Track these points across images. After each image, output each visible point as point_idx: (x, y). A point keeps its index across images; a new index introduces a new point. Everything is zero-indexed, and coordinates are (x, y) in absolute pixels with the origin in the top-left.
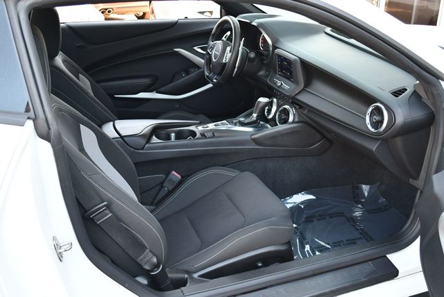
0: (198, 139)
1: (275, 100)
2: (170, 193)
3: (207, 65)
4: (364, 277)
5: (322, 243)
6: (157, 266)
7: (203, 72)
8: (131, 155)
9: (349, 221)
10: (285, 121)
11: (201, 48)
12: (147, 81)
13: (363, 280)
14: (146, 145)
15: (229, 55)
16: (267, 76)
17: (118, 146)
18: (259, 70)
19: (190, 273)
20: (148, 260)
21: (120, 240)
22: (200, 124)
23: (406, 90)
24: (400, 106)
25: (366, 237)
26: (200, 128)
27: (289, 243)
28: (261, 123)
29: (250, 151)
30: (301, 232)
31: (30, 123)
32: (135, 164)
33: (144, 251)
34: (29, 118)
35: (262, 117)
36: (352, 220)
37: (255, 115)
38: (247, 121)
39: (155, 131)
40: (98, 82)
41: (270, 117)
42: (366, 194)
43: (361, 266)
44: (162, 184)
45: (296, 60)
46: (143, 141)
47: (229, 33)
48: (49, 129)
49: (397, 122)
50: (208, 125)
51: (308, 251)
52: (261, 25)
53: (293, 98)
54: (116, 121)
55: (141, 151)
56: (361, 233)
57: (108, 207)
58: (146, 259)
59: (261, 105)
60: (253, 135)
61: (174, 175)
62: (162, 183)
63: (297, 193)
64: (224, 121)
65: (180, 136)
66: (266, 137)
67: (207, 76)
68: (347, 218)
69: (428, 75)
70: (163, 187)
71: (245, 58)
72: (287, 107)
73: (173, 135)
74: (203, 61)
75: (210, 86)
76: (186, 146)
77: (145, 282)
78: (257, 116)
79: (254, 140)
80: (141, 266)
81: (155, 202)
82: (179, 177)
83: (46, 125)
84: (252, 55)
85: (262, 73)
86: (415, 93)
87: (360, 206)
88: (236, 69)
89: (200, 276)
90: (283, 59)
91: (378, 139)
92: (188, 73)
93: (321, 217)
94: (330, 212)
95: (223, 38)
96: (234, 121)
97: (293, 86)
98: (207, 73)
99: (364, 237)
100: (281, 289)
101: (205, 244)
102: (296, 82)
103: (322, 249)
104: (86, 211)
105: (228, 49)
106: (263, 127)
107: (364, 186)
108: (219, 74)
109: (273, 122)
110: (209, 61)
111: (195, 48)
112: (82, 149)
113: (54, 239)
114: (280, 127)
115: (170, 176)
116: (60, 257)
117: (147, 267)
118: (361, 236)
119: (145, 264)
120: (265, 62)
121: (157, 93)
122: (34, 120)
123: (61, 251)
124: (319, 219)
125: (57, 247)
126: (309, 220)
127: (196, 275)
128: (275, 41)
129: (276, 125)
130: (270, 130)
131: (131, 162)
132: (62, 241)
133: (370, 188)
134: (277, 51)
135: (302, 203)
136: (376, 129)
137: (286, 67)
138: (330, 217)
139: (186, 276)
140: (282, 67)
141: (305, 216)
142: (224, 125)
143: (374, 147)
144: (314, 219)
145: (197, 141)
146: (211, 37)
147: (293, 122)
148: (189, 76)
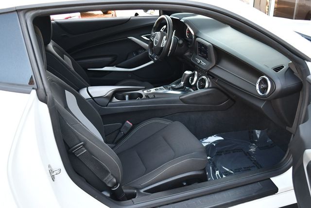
0: (144, 99)
1: (196, 72)
2: (125, 135)
3: (150, 48)
4: (255, 193)
5: (227, 170)
6: (116, 184)
7: (148, 53)
8: (99, 110)
9: (246, 155)
10: (203, 87)
11: (147, 37)
12: (109, 59)
13: (254, 194)
14: (109, 104)
15: (165, 42)
16: (191, 56)
17: (91, 104)
18: (186, 52)
19: (138, 189)
20: (110, 180)
21: (92, 167)
22: (145, 89)
23: (283, 67)
24: (279, 78)
25: (258, 166)
26: (145, 92)
27: (204, 170)
28: (187, 88)
29: (178, 107)
30: (213, 163)
31: (34, 92)
32: (102, 116)
33: (108, 174)
34: (33, 89)
35: (187, 84)
36: (249, 154)
37: (182, 83)
38: (177, 87)
39: (115, 94)
40: (76, 60)
41: (193, 84)
42: (258, 136)
43: (253, 185)
44: (119, 130)
45: (210, 46)
46: (107, 101)
47: (165, 27)
48: (46, 95)
49: (277, 89)
50: (151, 90)
51: (217, 175)
52: (187, 21)
53: (208, 71)
54: (89, 87)
55: (106, 107)
56: (254, 163)
57: (84, 145)
59: (187, 76)
60: (181, 96)
61: (127, 123)
62: (120, 128)
63: (211, 135)
64: (162, 87)
65: (132, 97)
66: (190, 98)
67: (151, 56)
68: (244, 152)
69: (297, 57)
71: (176, 43)
72: (204, 77)
73: (127, 96)
74: (148, 45)
75: (152, 62)
76: (135, 104)
77: (108, 195)
78: (184, 84)
79: (182, 100)
80: (105, 185)
81: (115, 141)
82: (131, 125)
83: (44, 93)
84: (181, 42)
85: (187, 54)
86: (289, 69)
87: (254, 144)
88: (170, 51)
89: (145, 191)
90: (201, 45)
91: (264, 100)
92: (137, 54)
93: (227, 152)
94: (233, 149)
95: (161, 30)
96: (169, 87)
97: (208, 63)
98: (150, 54)
99: (256, 165)
100: (199, 200)
101: (148, 170)
102: (210, 61)
103: (227, 173)
104: (69, 148)
105: (165, 37)
106: (188, 91)
107: (256, 131)
108: (159, 55)
109: (194, 88)
110: (151, 45)
111: (142, 36)
112: (66, 107)
113: (49, 166)
114: (200, 91)
115: (125, 124)
116: (53, 178)
117: (110, 185)
118: (254, 165)
119: (108, 183)
120: (189, 46)
121: (116, 67)
122: (37, 90)
123: (53, 174)
124: (226, 154)
125: (51, 172)
126: (219, 154)
127: (142, 191)
128: (196, 32)
129: (197, 89)
130: (193, 93)
131: (99, 115)
132: (54, 168)
133: (261, 133)
134: (197, 39)
135: (214, 142)
136: (263, 94)
137: (203, 50)
138: (234, 152)
139: (136, 191)
140: (201, 50)
141: (216, 151)
142: (161, 90)
143: (261, 105)
144: (223, 153)
145: (143, 101)
146: (153, 29)
147: (208, 88)
148: (138, 56)
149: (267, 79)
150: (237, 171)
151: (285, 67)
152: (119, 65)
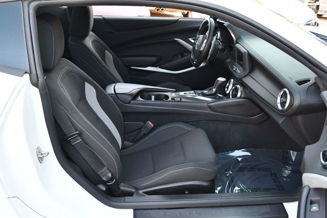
0: (170, 101)
1: (232, 80)
2: (145, 135)
6: (111, 179)
8: (120, 106)
9: (272, 175)
10: (235, 96)
11: (193, 39)
12: (153, 59)
14: (132, 102)
16: (230, 63)
20: (106, 174)
21: (87, 158)
22: (173, 92)
23: (309, 81)
26: (173, 94)
28: (219, 95)
29: (206, 114)
31: (27, 76)
32: (122, 113)
33: (103, 168)
34: (26, 73)
37: (214, 90)
38: (210, 93)
39: (141, 93)
40: (119, 57)
41: (228, 92)
42: (294, 158)
45: (245, 52)
46: (130, 98)
48: (38, 80)
49: (295, 103)
50: (180, 93)
53: (241, 80)
54: (117, 84)
55: (128, 105)
57: (79, 135)
58: (104, 174)
59: (219, 82)
60: (210, 103)
61: (149, 124)
62: (141, 128)
64: (193, 92)
65: (158, 98)
68: (271, 173)
70: (141, 131)
72: (238, 86)
73: (153, 98)
74: (192, 47)
77: (104, 189)
78: (216, 91)
79: (209, 107)
80: (100, 178)
82: (152, 125)
85: (228, 60)
86: (315, 83)
88: (209, 56)
89: (144, 192)
90: (239, 51)
91: (284, 116)
92: (182, 56)
93: (252, 169)
96: (199, 92)
97: (242, 71)
98: (192, 57)
99: (279, 188)
100: (194, 211)
102: (244, 69)
104: (66, 135)
105: (205, 41)
106: (220, 99)
107: (292, 152)
109: (227, 96)
110: (194, 48)
111: (190, 39)
113: (38, 148)
115: (146, 124)
116: (41, 160)
117: (104, 179)
118: (276, 187)
119: (104, 176)
121: (160, 68)
122: (30, 74)
123: (41, 156)
124: (249, 171)
125: (39, 153)
126: (242, 170)
127: (141, 192)
128: (238, 38)
129: (230, 98)
130: (225, 101)
131: (119, 111)
133: (297, 154)
134: (237, 45)
136: (282, 108)
137: (240, 57)
138: (258, 170)
139: (134, 190)
141: (240, 166)
142: (190, 94)
143: (280, 121)
144: (246, 170)
145: (167, 103)
146: (198, 32)
147: (240, 97)
148: (183, 59)
149: (288, 92)
150: (255, 190)
151: (312, 82)
152: (163, 66)
